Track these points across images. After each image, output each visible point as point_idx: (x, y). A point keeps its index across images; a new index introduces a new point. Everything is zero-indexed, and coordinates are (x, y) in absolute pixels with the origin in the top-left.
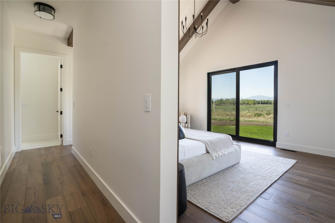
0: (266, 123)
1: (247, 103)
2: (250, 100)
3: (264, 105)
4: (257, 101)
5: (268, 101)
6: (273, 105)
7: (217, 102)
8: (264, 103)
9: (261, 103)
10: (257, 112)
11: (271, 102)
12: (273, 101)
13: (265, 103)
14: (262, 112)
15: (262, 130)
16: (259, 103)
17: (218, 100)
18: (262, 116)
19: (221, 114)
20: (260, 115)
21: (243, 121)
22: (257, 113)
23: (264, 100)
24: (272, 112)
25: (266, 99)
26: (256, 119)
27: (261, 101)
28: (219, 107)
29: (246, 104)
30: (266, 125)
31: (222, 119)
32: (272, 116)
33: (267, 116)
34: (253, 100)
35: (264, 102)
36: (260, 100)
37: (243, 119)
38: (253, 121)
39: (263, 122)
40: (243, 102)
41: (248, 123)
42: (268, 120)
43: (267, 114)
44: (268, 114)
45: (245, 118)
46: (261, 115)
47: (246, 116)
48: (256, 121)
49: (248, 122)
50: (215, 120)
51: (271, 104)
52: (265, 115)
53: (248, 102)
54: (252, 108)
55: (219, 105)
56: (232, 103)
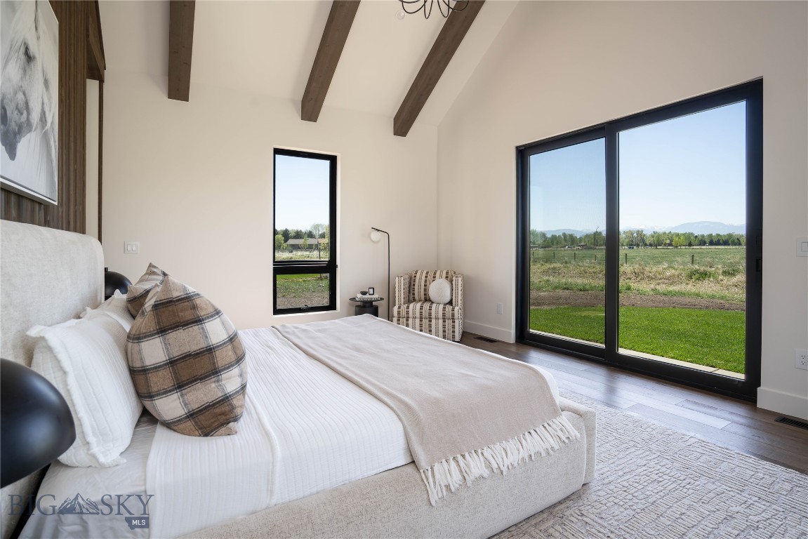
0: (722, 301)
1: (668, 241)
2: (678, 235)
3: (717, 247)
4: (696, 237)
5: (730, 236)
6: (745, 247)
7: (586, 240)
8: (718, 243)
9: (708, 241)
10: (697, 267)
11: (738, 239)
12: (745, 235)
13: (721, 241)
14: (711, 267)
15: (708, 324)
16: (703, 243)
17: (587, 236)
18: (712, 279)
19: (590, 273)
20: (703, 275)
21: (651, 293)
22: (696, 271)
23: (718, 235)
24: (741, 267)
25: (723, 232)
26: (690, 287)
27: (711, 235)
28: (590, 252)
29: (665, 245)
30: (722, 307)
31: (588, 287)
32: (741, 278)
33: (726, 279)
34: (684, 235)
35: (719, 240)
36: (706, 233)
37: (652, 286)
38: (682, 294)
39: (713, 297)
40: (658, 240)
41: (666, 299)
42: (728, 289)
43: (725, 273)
44: (729, 274)
45: (659, 284)
46: (706, 274)
47: (661, 279)
48: (690, 295)
49: (663, 297)
50: (568, 289)
51: (740, 244)
52: (721, 277)
53: (671, 241)
54: (682, 255)
55: (591, 248)
56: (625, 244)
